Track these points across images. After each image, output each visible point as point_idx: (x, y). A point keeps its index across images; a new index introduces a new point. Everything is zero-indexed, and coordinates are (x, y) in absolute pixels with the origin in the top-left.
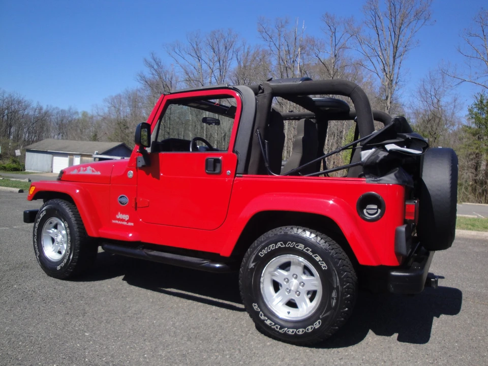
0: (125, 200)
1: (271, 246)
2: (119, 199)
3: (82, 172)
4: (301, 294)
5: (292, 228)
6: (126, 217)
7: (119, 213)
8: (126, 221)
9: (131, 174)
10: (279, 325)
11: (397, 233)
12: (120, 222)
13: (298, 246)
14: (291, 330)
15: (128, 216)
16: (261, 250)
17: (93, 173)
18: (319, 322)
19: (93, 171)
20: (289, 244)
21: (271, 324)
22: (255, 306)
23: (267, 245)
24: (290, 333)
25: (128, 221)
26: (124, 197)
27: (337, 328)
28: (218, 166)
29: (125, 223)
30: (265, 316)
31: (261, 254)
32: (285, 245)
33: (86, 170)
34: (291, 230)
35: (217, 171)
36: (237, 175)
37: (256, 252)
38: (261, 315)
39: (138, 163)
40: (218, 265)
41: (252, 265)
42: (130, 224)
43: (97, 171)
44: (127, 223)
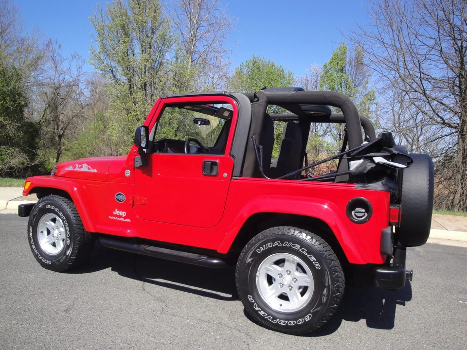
0: (122, 197)
1: (269, 244)
2: (116, 197)
3: (77, 169)
4: (293, 289)
5: (289, 229)
6: (123, 214)
7: (116, 210)
8: (123, 218)
9: (128, 173)
10: (272, 316)
11: (383, 235)
12: (117, 218)
13: (294, 246)
14: (283, 321)
15: (125, 213)
16: (258, 247)
17: (89, 171)
18: (310, 316)
19: (89, 169)
20: (286, 243)
21: (264, 314)
22: (250, 297)
23: (265, 243)
24: (282, 324)
25: (125, 218)
26: (121, 194)
27: (326, 321)
28: (215, 168)
29: (122, 220)
30: (259, 307)
31: (258, 251)
32: (282, 245)
33: (82, 167)
34: (288, 231)
35: (214, 173)
36: (233, 178)
37: (253, 249)
38: (255, 306)
39: (136, 163)
40: (215, 261)
41: (249, 260)
42: (127, 220)
43: (93, 168)
44: (125, 219)
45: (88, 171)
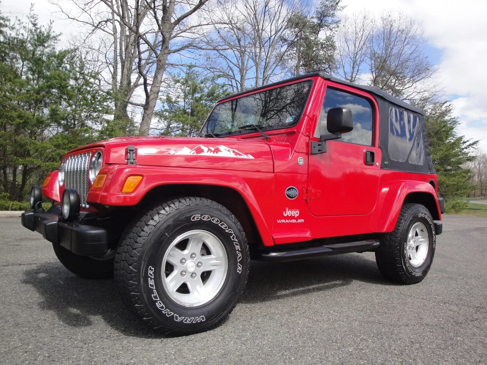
0: (295, 192)
7: (287, 209)
8: (295, 218)
9: (301, 161)
12: (287, 221)
15: (298, 211)
17: (238, 156)
19: (236, 154)
25: (297, 219)
29: (294, 221)
33: (218, 151)
42: (300, 221)
43: (246, 154)
44: (297, 221)
45: (236, 156)
